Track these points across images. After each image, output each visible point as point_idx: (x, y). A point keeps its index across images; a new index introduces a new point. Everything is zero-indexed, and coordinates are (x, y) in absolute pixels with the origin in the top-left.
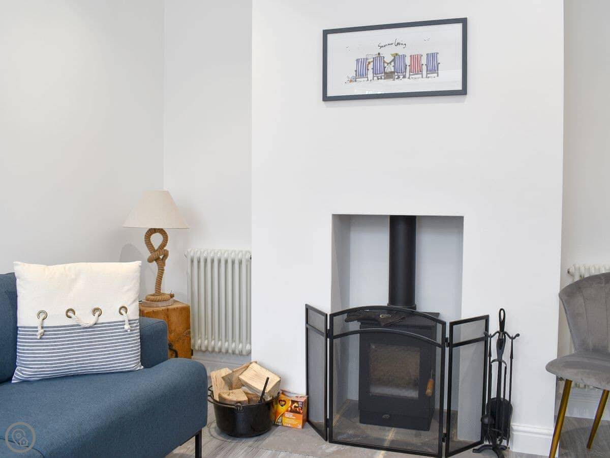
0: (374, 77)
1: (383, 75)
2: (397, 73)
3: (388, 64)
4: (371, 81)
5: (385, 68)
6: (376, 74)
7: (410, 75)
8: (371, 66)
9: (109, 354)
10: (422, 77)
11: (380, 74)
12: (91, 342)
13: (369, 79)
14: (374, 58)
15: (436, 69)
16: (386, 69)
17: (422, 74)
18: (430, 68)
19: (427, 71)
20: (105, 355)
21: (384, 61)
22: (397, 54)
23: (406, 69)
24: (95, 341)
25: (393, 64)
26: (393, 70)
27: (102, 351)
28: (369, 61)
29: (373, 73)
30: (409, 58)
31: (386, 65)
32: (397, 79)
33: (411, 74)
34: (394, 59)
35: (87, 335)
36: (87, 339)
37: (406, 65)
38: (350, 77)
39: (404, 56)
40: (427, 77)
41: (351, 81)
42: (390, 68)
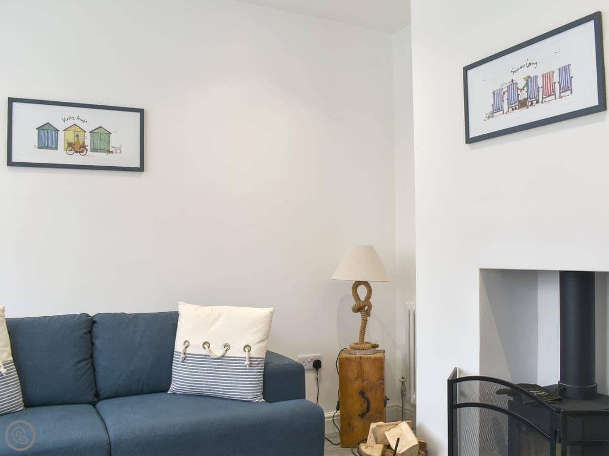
0: (509, 108)
1: (517, 104)
2: (531, 99)
3: (521, 90)
4: (506, 113)
5: (518, 95)
6: (510, 105)
7: (543, 98)
8: (505, 97)
9: (231, 383)
10: (555, 98)
11: (514, 103)
12: (218, 371)
13: (505, 112)
14: (508, 87)
15: (569, 85)
16: (520, 96)
17: (555, 94)
18: (562, 86)
19: (560, 90)
20: (227, 383)
21: (517, 88)
22: (529, 77)
23: (538, 91)
24: (222, 371)
25: (525, 89)
26: (526, 97)
27: (225, 380)
28: (503, 91)
29: (508, 103)
30: (541, 78)
31: (519, 91)
32: (531, 105)
33: (544, 96)
34: (527, 83)
35: (216, 365)
36: (216, 368)
37: (539, 88)
38: (488, 113)
39: (536, 77)
40: (560, 97)
41: (489, 118)
42: (523, 95)
